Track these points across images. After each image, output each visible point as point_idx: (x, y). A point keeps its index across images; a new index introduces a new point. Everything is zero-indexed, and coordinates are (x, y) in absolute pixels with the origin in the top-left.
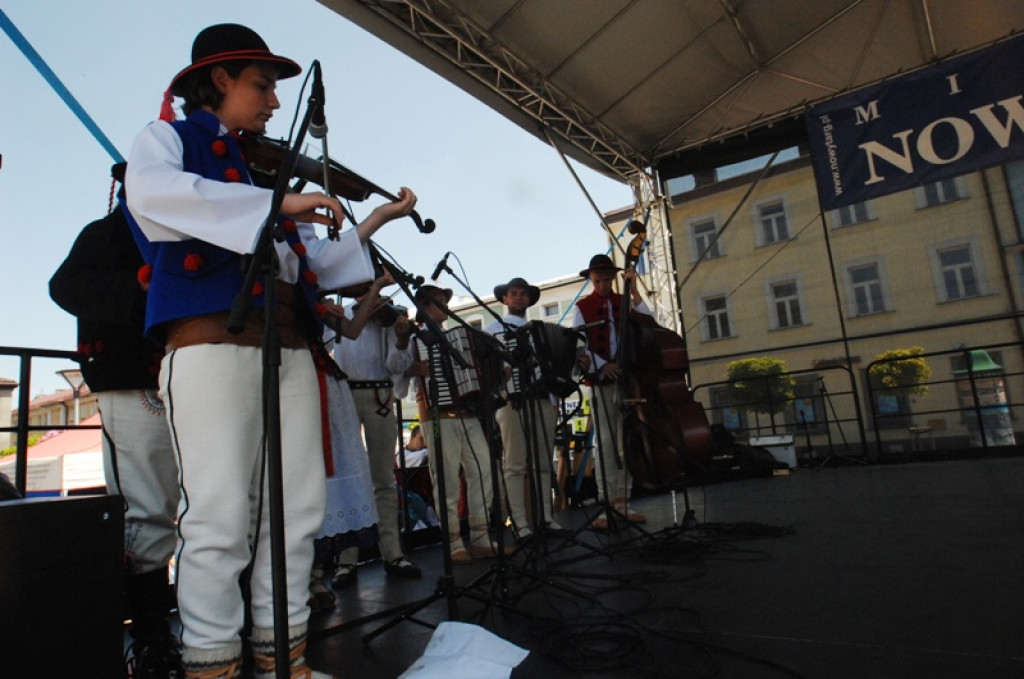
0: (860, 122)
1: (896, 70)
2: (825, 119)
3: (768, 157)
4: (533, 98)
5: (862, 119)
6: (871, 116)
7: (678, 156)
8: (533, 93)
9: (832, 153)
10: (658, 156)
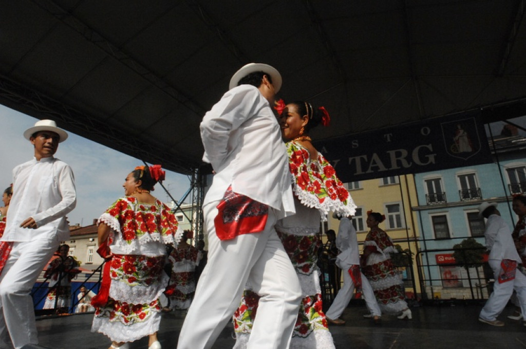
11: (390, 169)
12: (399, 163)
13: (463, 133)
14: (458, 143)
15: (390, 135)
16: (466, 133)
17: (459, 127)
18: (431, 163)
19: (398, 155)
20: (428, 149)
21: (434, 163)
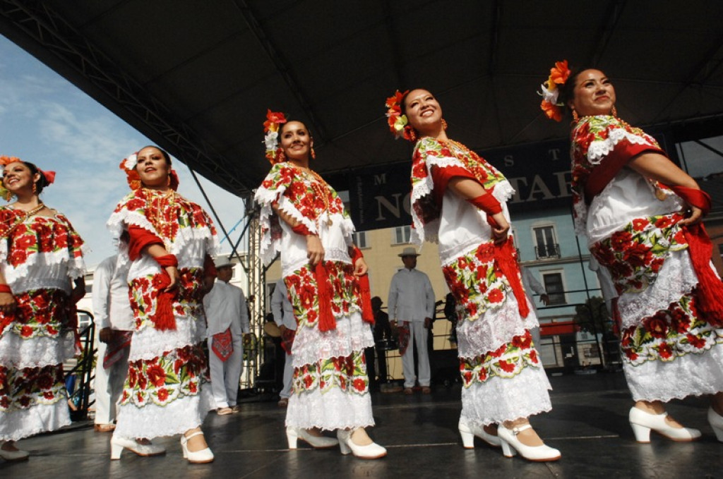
0: (376, 184)
1: (395, 159)
2: (359, 179)
4: (173, 132)
5: (378, 182)
6: (382, 181)
8: (171, 129)
9: (360, 199)
15: (557, 152)
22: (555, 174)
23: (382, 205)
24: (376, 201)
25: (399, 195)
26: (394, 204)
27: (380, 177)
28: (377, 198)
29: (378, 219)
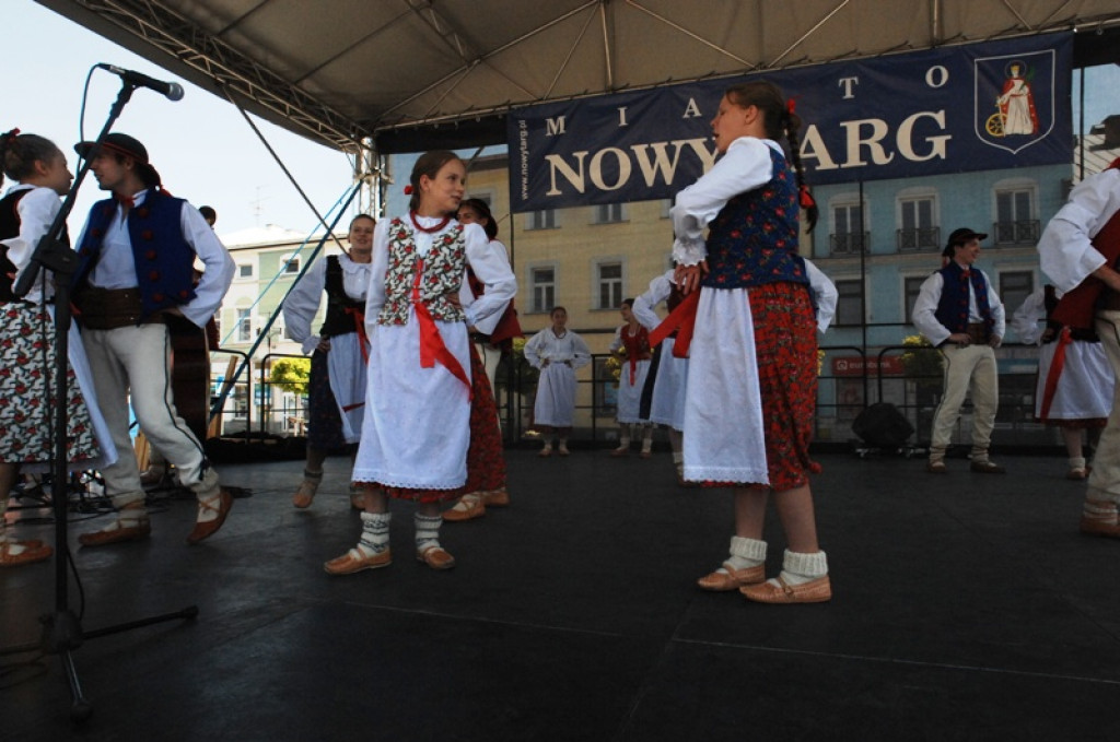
0: (549, 134)
1: (582, 91)
2: (523, 124)
3: (475, 150)
4: (193, 54)
5: (552, 131)
6: (559, 130)
7: (397, 132)
8: (190, 49)
9: (524, 159)
10: (380, 128)
11: (843, 166)
12: (865, 152)
13: (1021, 88)
14: (1005, 112)
15: (853, 82)
16: (1026, 89)
17: (1015, 72)
18: (938, 156)
19: (866, 132)
20: (934, 122)
21: (943, 156)
22: (842, 124)
23: (557, 171)
24: (549, 162)
25: (586, 153)
26: (576, 170)
27: (555, 121)
28: (548, 157)
29: (549, 194)
